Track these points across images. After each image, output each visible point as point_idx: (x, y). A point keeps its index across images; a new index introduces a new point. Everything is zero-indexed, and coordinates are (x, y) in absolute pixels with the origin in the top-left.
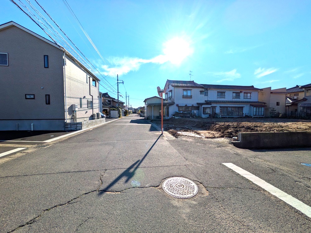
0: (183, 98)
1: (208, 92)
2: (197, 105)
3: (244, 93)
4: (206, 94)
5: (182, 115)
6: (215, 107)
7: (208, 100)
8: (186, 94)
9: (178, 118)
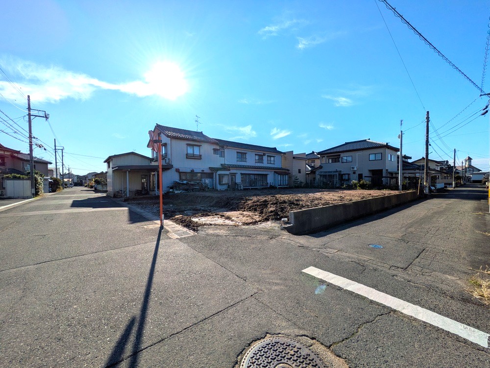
0: (187, 158)
1: (224, 151)
2: (209, 171)
3: (268, 156)
4: (222, 155)
5: (186, 187)
6: (234, 174)
7: (225, 164)
8: (192, 152)
9: (179, 192)
